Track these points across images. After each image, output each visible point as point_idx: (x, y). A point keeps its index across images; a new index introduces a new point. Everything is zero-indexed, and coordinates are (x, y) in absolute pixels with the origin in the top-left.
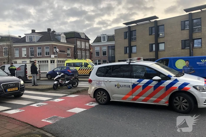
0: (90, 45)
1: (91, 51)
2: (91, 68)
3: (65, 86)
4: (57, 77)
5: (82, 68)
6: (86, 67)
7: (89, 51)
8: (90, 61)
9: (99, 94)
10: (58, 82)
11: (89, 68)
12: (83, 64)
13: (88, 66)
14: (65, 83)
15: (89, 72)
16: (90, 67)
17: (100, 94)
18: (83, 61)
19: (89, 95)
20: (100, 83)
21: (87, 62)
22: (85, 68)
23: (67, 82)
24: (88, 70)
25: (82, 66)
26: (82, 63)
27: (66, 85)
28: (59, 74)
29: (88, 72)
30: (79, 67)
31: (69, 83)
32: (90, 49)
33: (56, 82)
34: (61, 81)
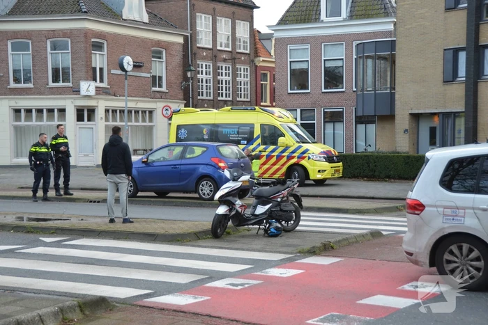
0: (254, 34)
1: (261, 61)
2: (293, 152)
3: (253, 224)
4: (226, 191)
5: (251, 147)
6: (272, 147)
7: (253, 61)
8: (286, 119)
9: (451, 253)
10: (230, 210)
11: (283, 152)
12: (257, 132)
13: (281, 140)
14: (253, 215)
15: (284, 169)
16: (287, 148)
17: (456, 251)
18: (256, 119)
19: (411, 254)
20: (457, 216)
21: (277, 123)
22: (265, 150)
23: (261, 210)
24: (279, 158)
25: (250, 140)
26: (252, 126)
27: (258, 220)
28: (235, 179)
29: (278, 170)
30: (237, 143)
31: (269, 215)
32: (256, 53)
33: (222, 210)
34: (242, 206)
